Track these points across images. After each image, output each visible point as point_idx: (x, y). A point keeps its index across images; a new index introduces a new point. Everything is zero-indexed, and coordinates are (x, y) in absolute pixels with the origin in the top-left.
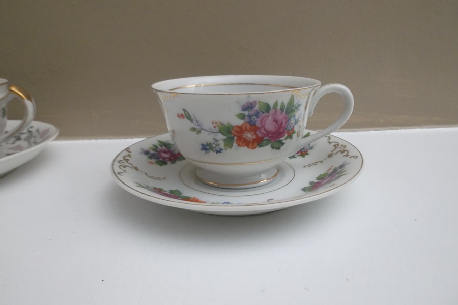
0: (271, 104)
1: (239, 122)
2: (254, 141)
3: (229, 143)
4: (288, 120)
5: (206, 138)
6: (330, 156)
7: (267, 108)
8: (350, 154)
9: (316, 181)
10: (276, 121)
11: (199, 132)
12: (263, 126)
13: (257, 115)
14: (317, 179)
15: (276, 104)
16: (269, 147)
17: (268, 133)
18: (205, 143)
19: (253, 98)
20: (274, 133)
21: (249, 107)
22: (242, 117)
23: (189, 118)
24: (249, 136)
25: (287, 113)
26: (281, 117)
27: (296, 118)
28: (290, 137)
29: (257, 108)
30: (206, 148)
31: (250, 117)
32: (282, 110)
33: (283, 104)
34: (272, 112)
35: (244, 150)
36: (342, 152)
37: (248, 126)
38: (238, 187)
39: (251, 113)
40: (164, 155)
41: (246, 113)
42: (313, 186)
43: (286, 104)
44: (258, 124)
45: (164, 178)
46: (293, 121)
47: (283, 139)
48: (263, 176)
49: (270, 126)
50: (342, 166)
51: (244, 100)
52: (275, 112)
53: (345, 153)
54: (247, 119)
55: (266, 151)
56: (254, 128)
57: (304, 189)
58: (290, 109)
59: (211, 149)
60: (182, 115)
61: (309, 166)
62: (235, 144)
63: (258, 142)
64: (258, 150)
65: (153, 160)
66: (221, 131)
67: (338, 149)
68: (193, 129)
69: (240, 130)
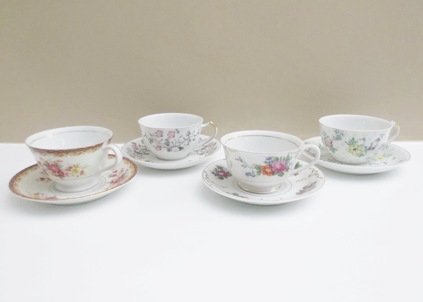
0: (279, 158)
1: (265, 165)
2: (270, 173)
3: (259, 173)
4: (286, 164)
5: (248, 170)
6: (310, 176)
7: (277, 159)
8: (320, 176)
9: (302, 190)
10: (281, 164)
11: (245, 167)
12: (275, 167)
13: (272, 162)
14: (303, 188)
15: (281, 158)
16: (277, 175)
17: (277, 169)
18: (247, 172)
19: (271, 156)
20: (280, 169)
21: (269, 159)
22: (266, 162)
23: (241, 161)
24: (268, 170)
25: (286, 161)
26: (283, 163)
27: (291, 162)
28: (287, 171)
29: (273, 159)
30: (248, 174)
31: (269, 162)
32: (284, 160)
33: (284, 158)
34: (279, 161)
35: (266, 176)
36: (316, 175)
37: (268, 166)
38: (264, 193)
39: (270, 161)
40: (220, 173)
41: (268, 161)
42: (301, 192)
43: (286, 157)
44: (273, 166)
45: (226, 187)
46: (289, 164)
47: (283, 172)
48: (274, 188)
49: (278, 166)
50: (315, 183)
51: (267, 156)
52: (281, 161)
53: (317, 175)
54: (268, 163)
55: (276, 177)
56: (271, 167)
57: (297, 194)
58: (288, 159)
59: (250, 175)
60: (238, 159)
61: (299, 181)
62: (262, 174)
63: (273, 173)
64: (272, 176)
65: (217, 177)
66: (256, 168)
67: (314, 173)
68: (243, 166)
69: (265, 168)
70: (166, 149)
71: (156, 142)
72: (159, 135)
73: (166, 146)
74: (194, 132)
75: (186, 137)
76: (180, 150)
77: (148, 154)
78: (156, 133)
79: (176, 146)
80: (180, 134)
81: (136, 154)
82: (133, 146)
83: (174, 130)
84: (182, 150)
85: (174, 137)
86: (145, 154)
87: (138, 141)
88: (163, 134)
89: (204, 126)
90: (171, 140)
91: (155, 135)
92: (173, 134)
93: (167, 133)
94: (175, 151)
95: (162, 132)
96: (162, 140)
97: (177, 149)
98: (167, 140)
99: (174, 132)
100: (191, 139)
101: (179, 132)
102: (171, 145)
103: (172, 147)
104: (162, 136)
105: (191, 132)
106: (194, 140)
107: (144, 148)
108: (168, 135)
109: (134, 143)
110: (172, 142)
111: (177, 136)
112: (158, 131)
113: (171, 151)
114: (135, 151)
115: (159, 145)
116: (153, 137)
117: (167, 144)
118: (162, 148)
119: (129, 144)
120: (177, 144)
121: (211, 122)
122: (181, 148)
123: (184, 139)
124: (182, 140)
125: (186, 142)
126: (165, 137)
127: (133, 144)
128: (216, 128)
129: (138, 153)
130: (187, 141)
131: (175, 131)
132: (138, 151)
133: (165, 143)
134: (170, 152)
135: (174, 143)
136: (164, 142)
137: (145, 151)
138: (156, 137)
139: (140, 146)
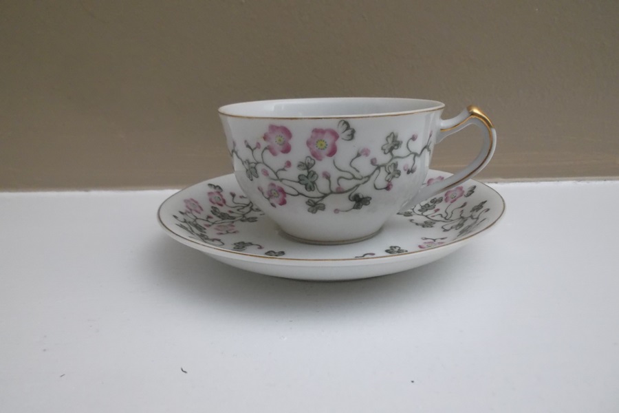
70: (302, 200)
71: (266, 173)
72: (278, 148)
73: (301, 188)
74: (414, 138)
75: (383, 159)
76: (357, 207)
77: (254, 220)
78: (265, 138)
79: (340, 191)
80: (360, 142)
81: (215, 218)
82: (210, 194)
83: (333, 125)
84: (364, 208)
85: (333, 152)
86: (244, 219)
87: (229, 182)
88: (292, 142)
89: (445, 124)
90: (321, 167)
91: (264, 144)
92: (328, 139)
93: (307, 134)
94: (336, 211)
95: (287, 132)
96: (289, 164)
97: (344, 202)
98: (307, 166)
99: (335, 135)
100: (402, 164)
101: (352, 136)
102: (322, 185)
103: (325, 195)
104: (287, 150)
105: (403, 137)
106: (410, 171)
107: (246, 201)
108: (308, 143)
109: (215, 187)
110: (327, 176)
111: (346, 150)
112: (273, 128)
113: (323, 208)
114: (214, 211)
115: (278, 183)
116: (258, 153)
117: (308, 179)
118: (288, 198)
119: (199, 190)
120: (346, 185)
121: (476, 111)
122: (360, 201)
123: (373, 162)
124: (364, 166)
125: (381, 178)
126: (300, 152)
127: (212, 190)
128: (494, 132)
129: (223, 216)
130: (383, 174)
131: (340, 129)
132: (223, 210)
133: (300, 180)
134: (319, 212)
135: (334, 180)
136: (294, 173)
137: (247, 209)
138: (267, 154)
139: (233, 195)
